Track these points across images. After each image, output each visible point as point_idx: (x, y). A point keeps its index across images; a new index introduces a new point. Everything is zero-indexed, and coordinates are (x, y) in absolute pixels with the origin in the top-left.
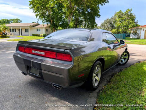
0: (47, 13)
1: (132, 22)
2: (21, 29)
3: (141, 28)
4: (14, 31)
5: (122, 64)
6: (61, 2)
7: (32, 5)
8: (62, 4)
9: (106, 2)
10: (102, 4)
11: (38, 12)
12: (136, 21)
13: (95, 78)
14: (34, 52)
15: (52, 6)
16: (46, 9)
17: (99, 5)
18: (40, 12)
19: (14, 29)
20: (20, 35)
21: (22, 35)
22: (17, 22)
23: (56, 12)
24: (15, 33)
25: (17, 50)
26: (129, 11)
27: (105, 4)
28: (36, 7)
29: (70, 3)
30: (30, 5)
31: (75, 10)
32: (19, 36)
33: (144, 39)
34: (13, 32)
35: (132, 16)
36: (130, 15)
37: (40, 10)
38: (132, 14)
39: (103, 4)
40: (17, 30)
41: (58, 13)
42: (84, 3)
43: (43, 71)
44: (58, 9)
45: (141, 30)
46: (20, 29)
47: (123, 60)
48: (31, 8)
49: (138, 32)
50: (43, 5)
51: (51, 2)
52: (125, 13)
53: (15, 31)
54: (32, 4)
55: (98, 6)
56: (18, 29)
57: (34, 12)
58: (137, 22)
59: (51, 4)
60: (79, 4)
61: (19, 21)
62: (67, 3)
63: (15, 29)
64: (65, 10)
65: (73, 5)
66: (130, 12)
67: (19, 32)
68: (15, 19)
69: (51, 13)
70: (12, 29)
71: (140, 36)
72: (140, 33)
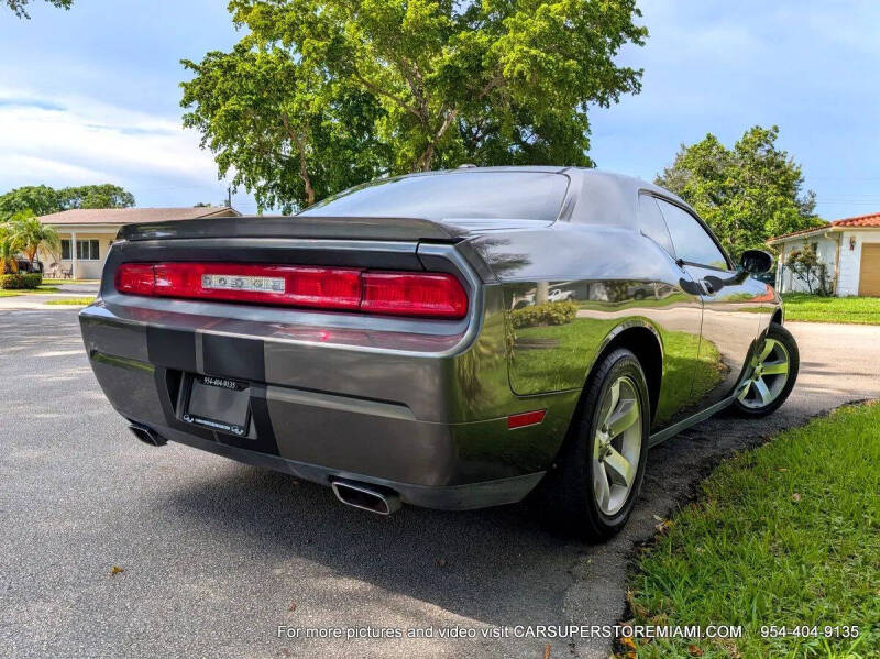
0: (286, 149)
1: (781, 198)
3: (840, 234)
5: (757, 409)
6: (364, 88)
7: (195, 104)
8: (372, 97)
9: (625, 89)
10: (602, 100)
11: (230, 144)
12: (801, 196)
13: (607, 459)
14: (214, 282)
15: (313, 110)
16: (281, 124)
17: (589, 103)
18: (243, 143)
19: (86, 243)
22: (107, 204)
23: (338, 140)
24: (90, 263)
25: (104, 291)
26: (762, 137)
27: (623, 96)
28: (220, 112)
29: (419, 93)
30: (185, 104)
31: (447, 131)
33: (861, 295)
34: (79, 257)
35: (778, 167)
36: (770, 163)
37: (246, 130)
38: (776, 154)
39: (611, 101)
41: (347, 147)
42: (498, 95)
43: (272, 394)
44: (348, 123)
45: (839, 242)
47: (761, 385)
48: (190, 122)
49: (819, 255)
50: (263, 101)
51: (310, 87)
52: (737, 147)
53: (96, 256)
54: (200, 97)
55: (580, 110)
57: (209, 141)
58: (811, 206)
59: (309, 97)
60: (468, 99)
61: (119, 201)
62: (401, 95)
63: (96, 244)
64: (388, 135)
65: (434, 105)
66: (767, 147)
68: (96, 189)
69: (309, 150)
70: (78, 243)
71: (836, 278)
72: (834, 261)
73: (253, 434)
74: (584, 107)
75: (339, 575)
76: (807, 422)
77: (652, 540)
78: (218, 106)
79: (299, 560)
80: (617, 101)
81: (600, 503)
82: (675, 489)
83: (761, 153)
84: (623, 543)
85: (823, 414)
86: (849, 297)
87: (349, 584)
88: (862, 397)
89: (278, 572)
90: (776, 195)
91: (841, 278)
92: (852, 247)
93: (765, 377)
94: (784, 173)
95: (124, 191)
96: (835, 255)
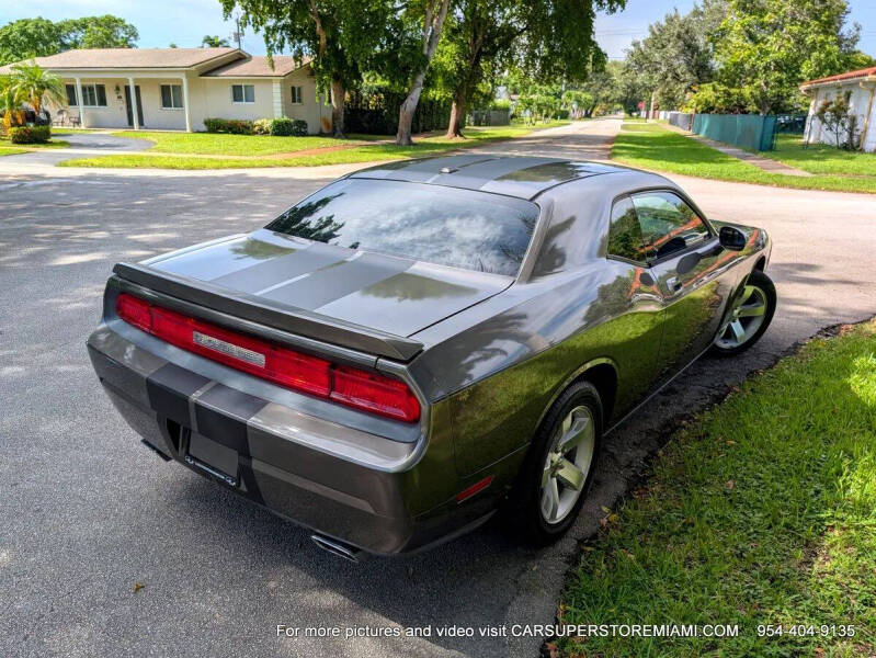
1: (822, 37)
2: (137, 89)
4: (93, 103)
12: (846, 29)
13: (560, 472)
14: (205, 340)
19: (91, 89)
20: (131, 123)
21: (141, 123)
22: (106, 42)
24: (98, 110)
25: (107, 316)
32: (129, 133)
34: (85, 103)
40: (110, 96)
43: (256, 465)
45: (874, 92)
46: (127, 89)
47: (737, 327)
49: (851, 105)
53: (103, 102)
56: (118, 89)
58: (855, 40)
61: (121, 34)
63: (101, 89)
67: (124, 106)
68: (97, 22)
70: (84, 89)
71: (865, 131)
72: (866, 113)
73: (243, 487)
75: (322, 587)
76: (776, 360)
77: (595, 536)
79: (290, 569)
81: (547, 516)
82: (629, 466)
84: (568, 545)
85: (797, 345)
87: (330, 599)
90: (817, 33)
91: (870, 132)
93: (741, 319)
95: (127, 23)
96: (867, 105)
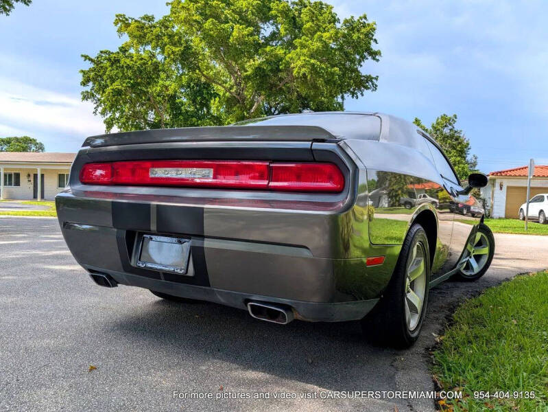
0: (151, 116)
1: (459, 159)
2: (42, 176)
3: (494, 180)
4: (10, 184)
5: (471, 276)
6: (203, 79)
7: (91, 84)
8: (209, 85)
9: (367, 88)
10: (353, 94)
11: (114, 112)
13: (408, 295)
15: (170, 92)
16: (149, 100)
17: (345, 95)
18: (122, 112)
19: (10, 175)
20: (35, 197)
21: (42, 197)
22: (25, 150)
23: (187, 112)
24: (13, 188)
26: (447, 121)
27: (366, 92)
28: (109, 90)
29: (238, 84)
30: (84, 84)
31: (256, 109)
32: (33, 202)
33: (507, 217)
34: (5, 184)
35: (457, 139)
36: (452, 137)
37: (125, 103)
38: (456, 132)
39: (359, 94)
40: (23, 180)
41: (193, 116)
42: (288, 88)
43: (208, 244)
44: (194, 101)
45: (493, 185)
46: (36, 176)
47: (473, 261)
48: (86, 96)
49: (481, 193)
50: (139, 84)
51: (168, 77)
52: (433, 127)
53: (17, 183)
54: (95, 80)
55: (340, 100)
56: (29, 175)
57: (100, 109)
58: (474, 164)
59: (168, 83)
60: (271, 89)
61: (33, 148)
62: (227, 85)
63: (17, 176)
64: (218, 110)
65: (248, 94)
66: (450, 127)
67: (32, 186)
68: (17, 139)
69: (167, 117)
70: (5, 175)
71: (492, 207)
72: (491, 197)
73: (191, 272)
74: (343, 98)
75: (245, 369)
77: (435, 347)
78: (107, 86)
79: (216, 360)
80: (362, 95)
81: (407, 322)
83: (446, 131)
84: (419, 348)
85: (507, 280)
86: (500, 218)
88: (526, 271)
89: (204, 368)
90: (455, 156)
91: (495, 207)
92: (501, 188)
93: (475, 256)
94: (460, 143)
95: (37, 142)
96: (491, 193)
